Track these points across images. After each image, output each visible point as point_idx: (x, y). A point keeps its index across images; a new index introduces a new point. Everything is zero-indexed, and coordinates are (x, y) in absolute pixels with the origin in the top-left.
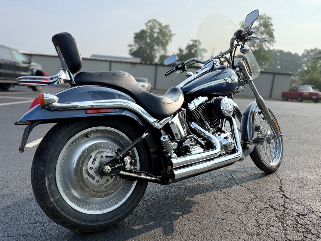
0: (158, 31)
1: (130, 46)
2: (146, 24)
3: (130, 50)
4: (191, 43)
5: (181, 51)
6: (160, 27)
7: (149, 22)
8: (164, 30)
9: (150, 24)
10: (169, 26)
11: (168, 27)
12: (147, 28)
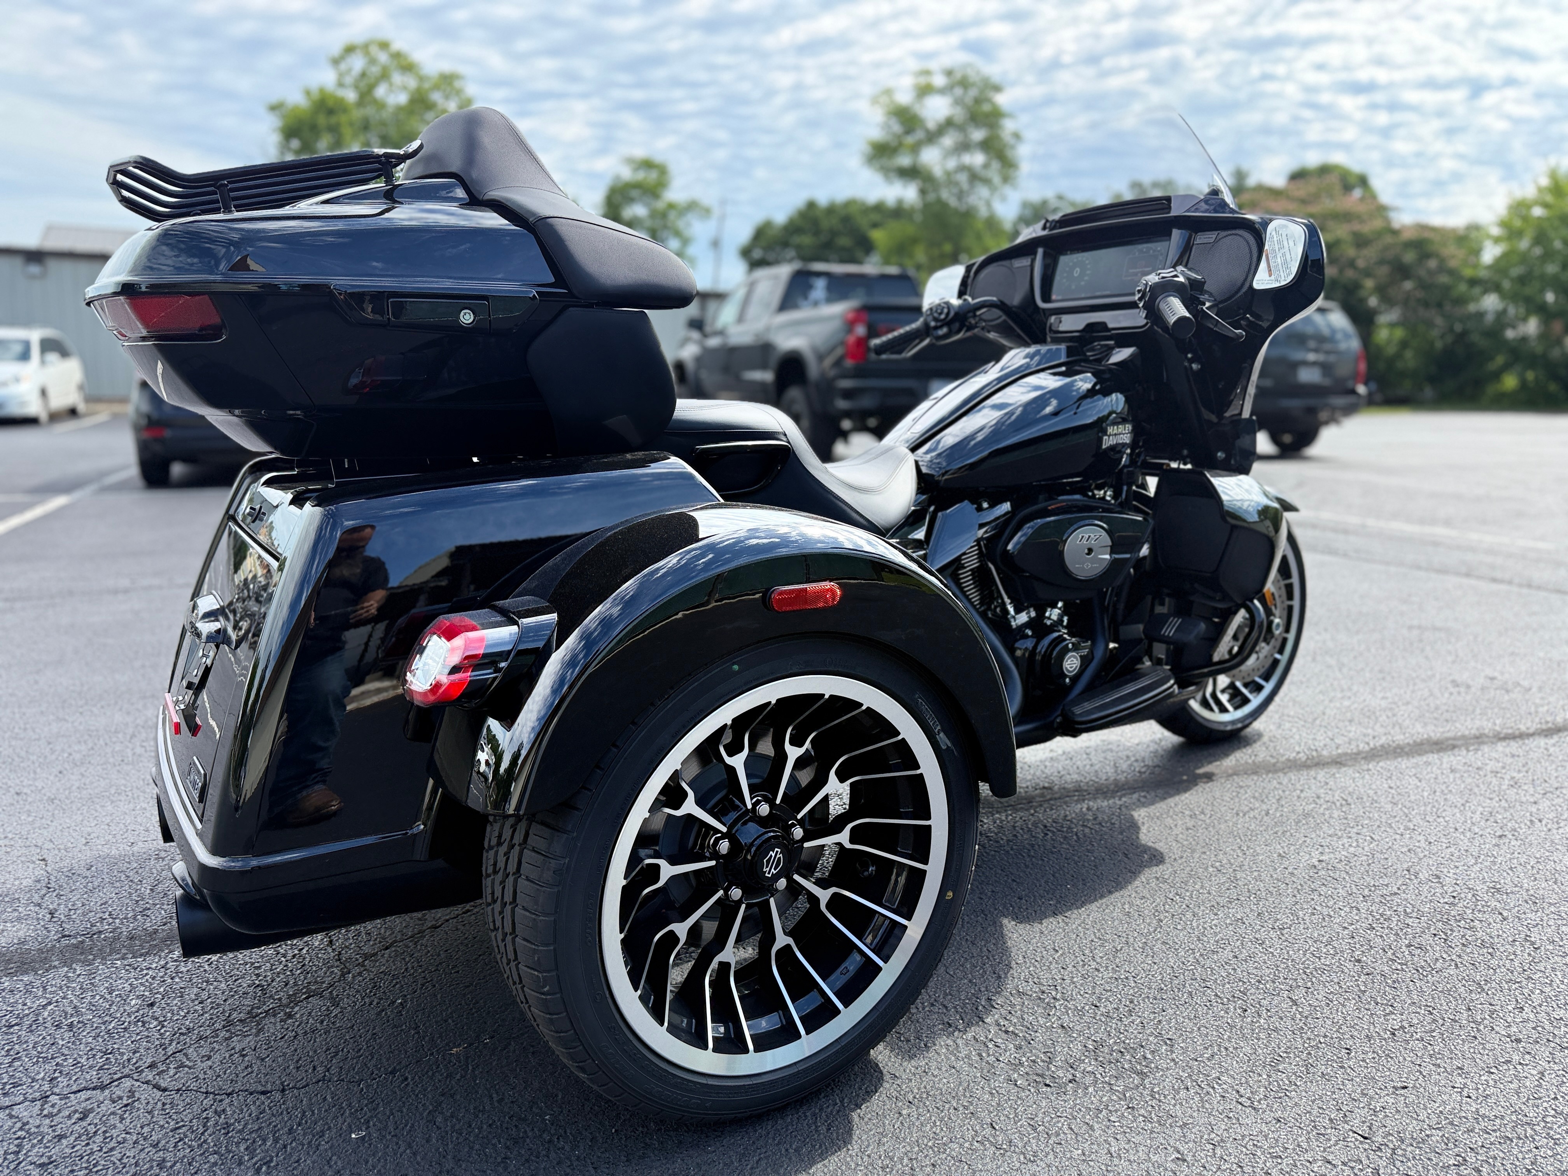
0: (402, 99)
2: (336, 62)
4: (626, 174)
6: (412, 83)
7: (350, 50)
8: (436, 97)
9: (357, 63)
10: (458, 77)
11: (457, 84)
12: (341, 84)
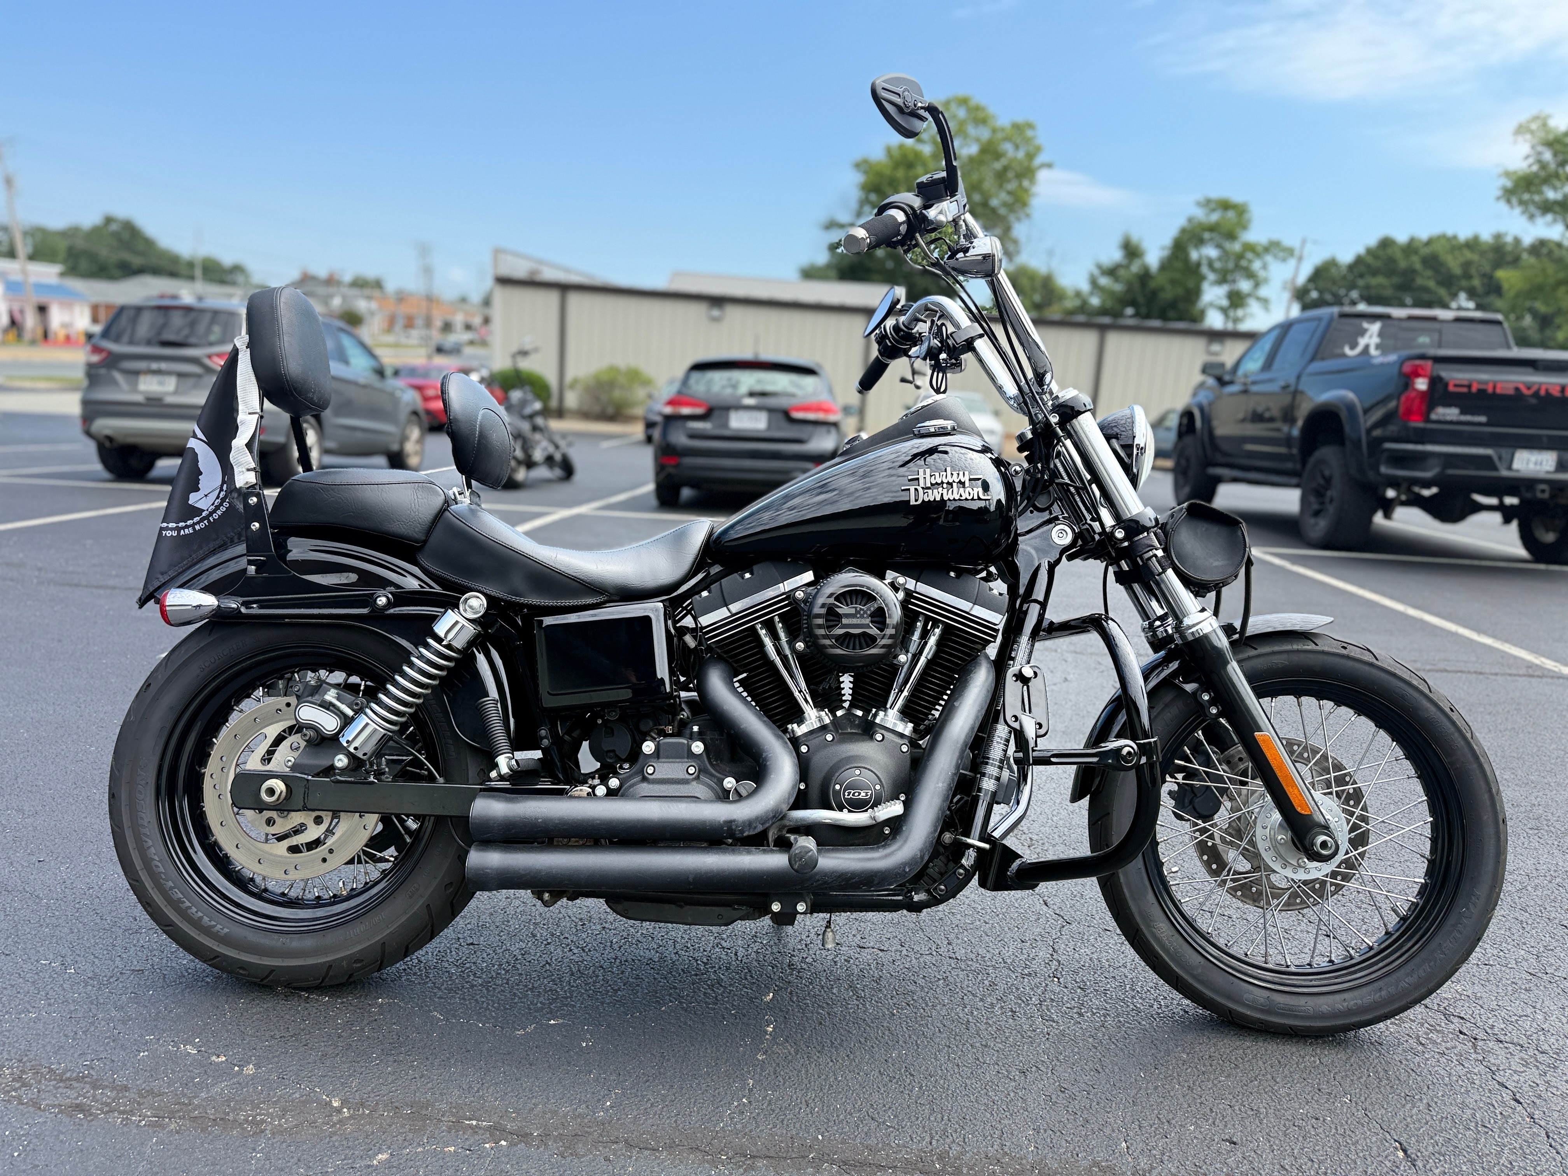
0: (975, 149)
1: (832, 225)
3: (833, 247)
4: (1201, 215)
5: (1131, 251)
6: (985, 134)
8: (1006, 147)
10: (1030, 126)
11: (1029, 133)
